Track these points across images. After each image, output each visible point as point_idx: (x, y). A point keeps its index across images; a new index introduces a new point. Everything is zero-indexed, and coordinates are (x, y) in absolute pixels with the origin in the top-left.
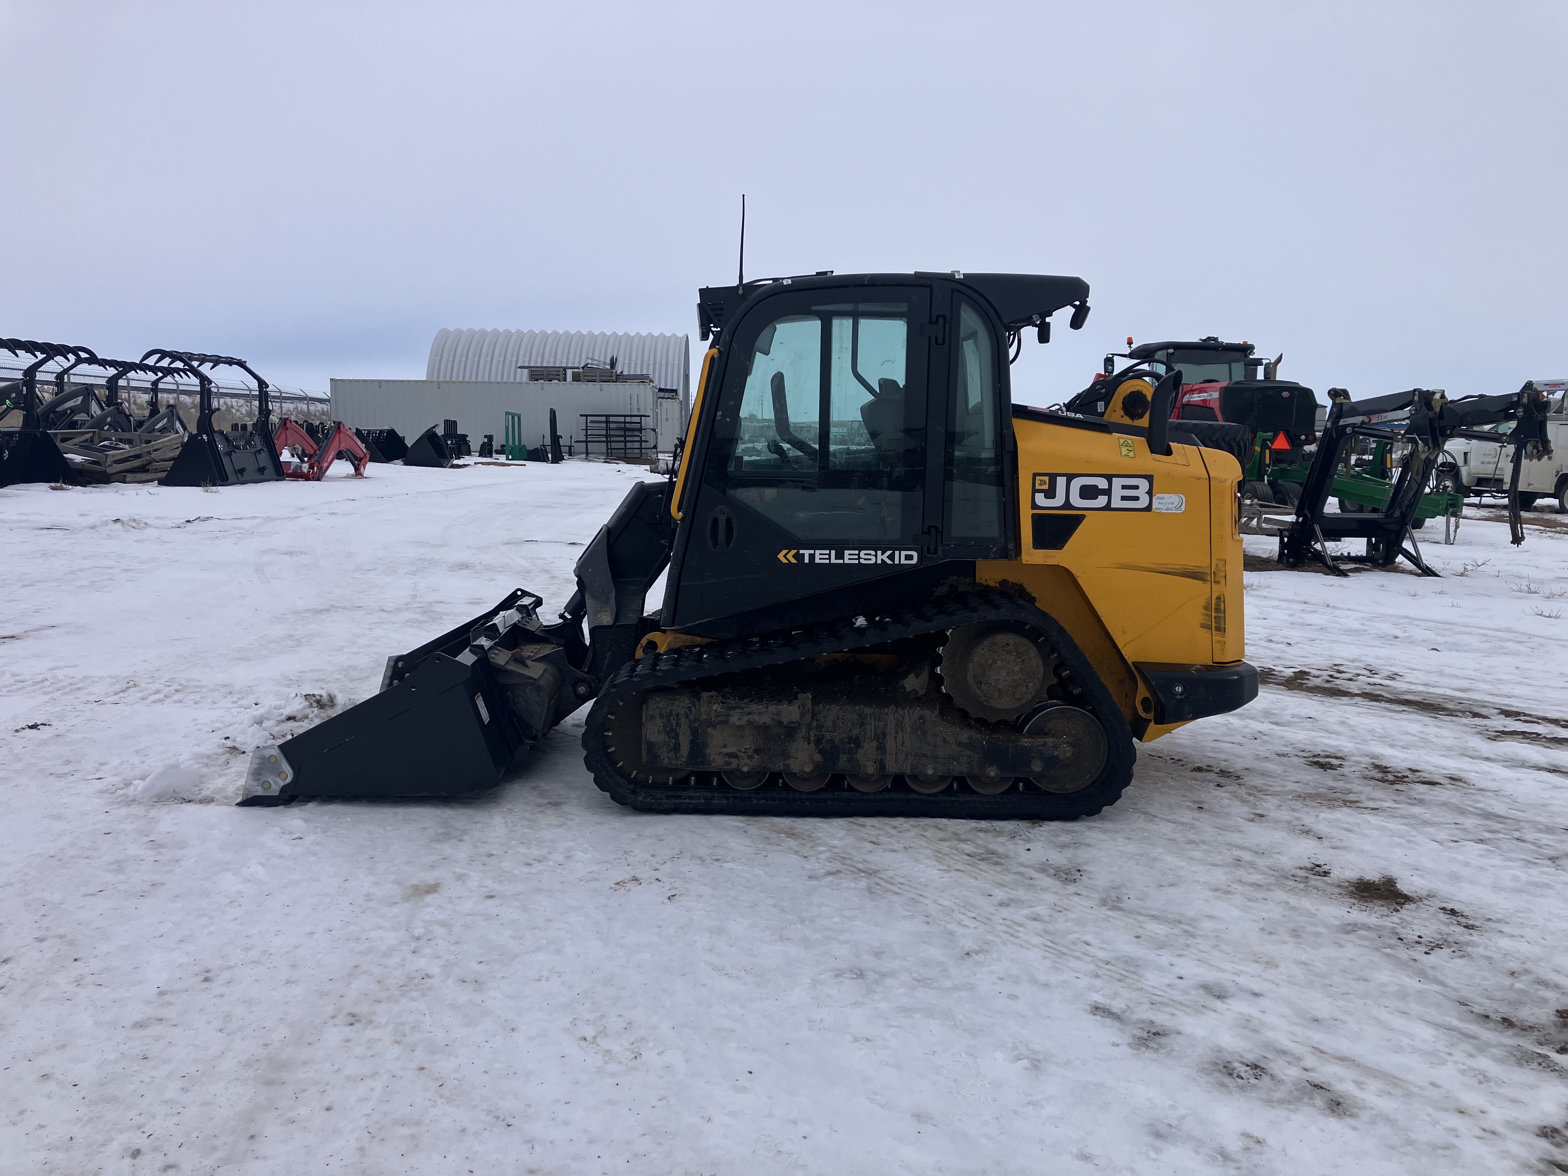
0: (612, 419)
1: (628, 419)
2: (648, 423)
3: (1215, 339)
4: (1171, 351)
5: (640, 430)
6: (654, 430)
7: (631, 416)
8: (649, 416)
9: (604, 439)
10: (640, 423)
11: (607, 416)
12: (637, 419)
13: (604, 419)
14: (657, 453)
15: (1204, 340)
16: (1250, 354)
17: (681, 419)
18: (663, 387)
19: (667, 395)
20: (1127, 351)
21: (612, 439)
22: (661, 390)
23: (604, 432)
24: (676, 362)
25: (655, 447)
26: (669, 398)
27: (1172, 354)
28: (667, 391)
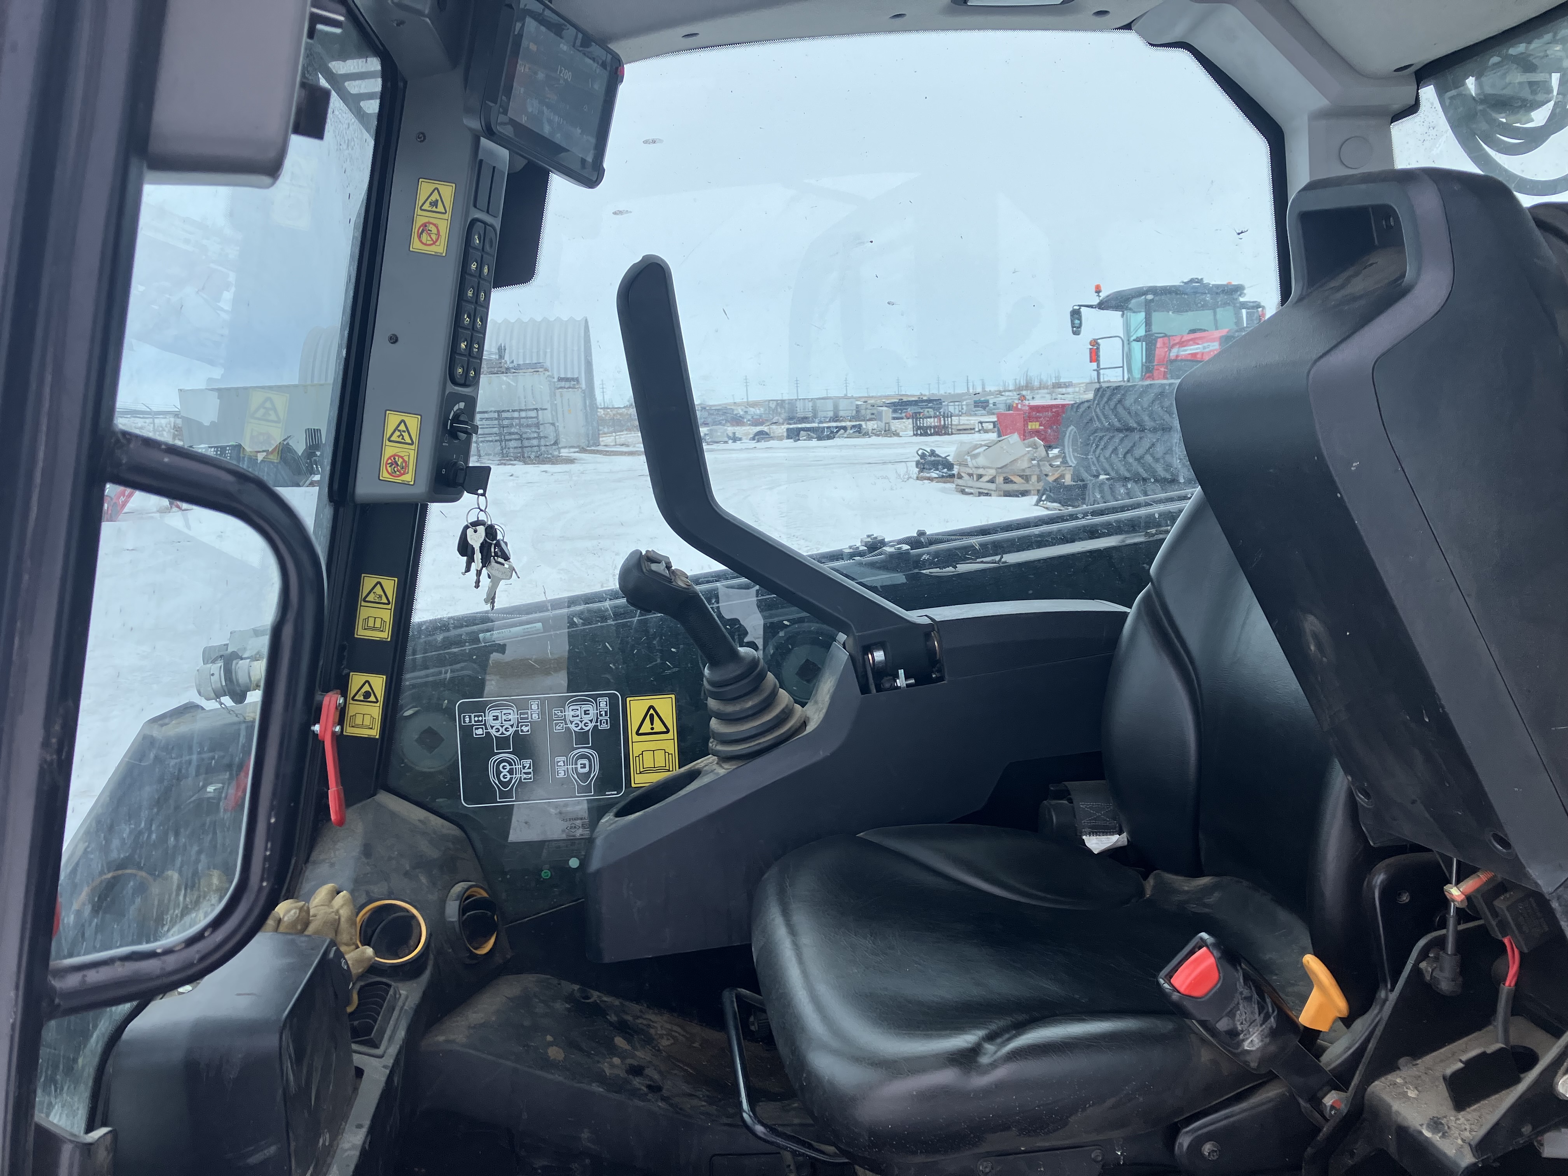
0: (504, 415)
1: (523, 414)
2: (545, 416)
3: (1200, 281)
4: (1150, 297)
5: (537, 425)
6: (553, 424)
7: (526, 410)
8: (546, 409)
9: (497, 438)
10: (537, 417)
11: (498, 412)
12: (533, 414)
13: (496, 415)
14: (559, 449)
15: (1186, 283)
16: (1240, 295)
17: (585, 408)
18: (563, 376)
19: (567, 384)
20: (1095, 301)
21: (507, 437)
22: (560, 379)
23: (496, 430)
24: (576, 348)
25: (556, 443)
26: (570, 388)
27: (1152, 300)
28: (567, 380)
